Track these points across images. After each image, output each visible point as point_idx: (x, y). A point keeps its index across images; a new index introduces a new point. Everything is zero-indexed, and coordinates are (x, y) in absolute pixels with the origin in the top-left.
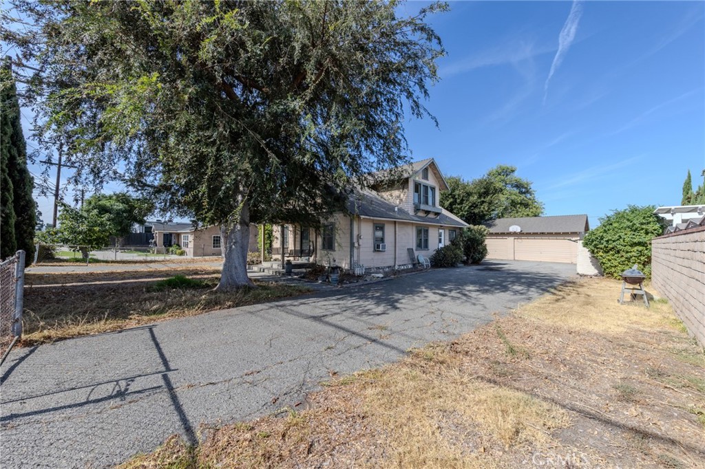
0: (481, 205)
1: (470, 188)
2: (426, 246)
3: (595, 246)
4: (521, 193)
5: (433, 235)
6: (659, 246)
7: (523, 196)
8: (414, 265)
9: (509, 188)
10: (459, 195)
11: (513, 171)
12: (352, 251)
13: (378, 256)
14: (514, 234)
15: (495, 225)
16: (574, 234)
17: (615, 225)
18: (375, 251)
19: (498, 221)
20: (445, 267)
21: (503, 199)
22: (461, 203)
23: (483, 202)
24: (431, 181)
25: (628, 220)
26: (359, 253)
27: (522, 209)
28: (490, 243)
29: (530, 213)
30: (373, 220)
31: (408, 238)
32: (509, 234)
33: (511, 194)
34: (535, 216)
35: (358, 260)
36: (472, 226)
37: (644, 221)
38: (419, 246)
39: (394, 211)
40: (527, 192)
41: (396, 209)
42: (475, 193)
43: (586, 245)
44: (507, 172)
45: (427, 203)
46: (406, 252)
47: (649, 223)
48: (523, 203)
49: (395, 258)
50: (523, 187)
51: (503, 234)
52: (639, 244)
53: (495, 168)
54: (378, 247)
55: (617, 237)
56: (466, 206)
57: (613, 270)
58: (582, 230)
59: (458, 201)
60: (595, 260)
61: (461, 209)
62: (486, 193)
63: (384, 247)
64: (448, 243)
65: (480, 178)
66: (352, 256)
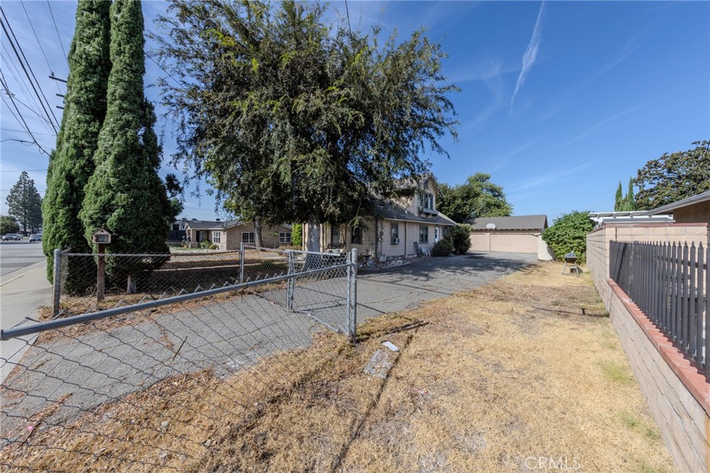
0: (464, 206)
1: (456, 193)
2: (427, 240)
3: (550, 239)
4: (494, 196)
5: (431, 231)
6: (591, 239)
7: (496, 199)
8: (418, 254)
9: (484, 191)
10: (447, 199)
11: (488, 178)
12: (376, 244)
13: (395, 248)
14: (490, 230)
15: (475, 223)
16: (536, 230)
17: (563, 224)
18: (392, 244)
19: (477, 220)
20: (441, 256)
21: (480, 201)
22: (449, 205)
23: (465, 204)
24: (430, 191)
25: (572, 221)
26: (381, 245)
27: (495, 210)
28: (473, 238)
29: (501, 213)
30: (391, 221)
31: (414, 234)
32: (487, 231)
33: (486, 197)
34: (506, 216)
35: (381, 251)
36: (459, 224)
37: (582, 222)
38: (422, 241)
39: (404, 213)
40: (500, 195)
41: (406, 212)
42: (459, 197)
43: (544, 238)
44: (483, 178)
45: (426, 206)
46: (412, 244)
47: (585, 223)
48: (496, 205)
49: (405, 249)
50: (496, 191)
51: (481, 231)
52: (579, 238)
53: (473, 175)
54: (395, 241)
55: (564, 233)
56: (452, 208)
57: (562, 256)
58: (543, 227)
59: (446, 203)
60: (550, 250)
61: (448, 210)
62: (468, 197)
63: (399, 241)
64: (442, 238)
65: (462, 184)
66: (376, 248)
